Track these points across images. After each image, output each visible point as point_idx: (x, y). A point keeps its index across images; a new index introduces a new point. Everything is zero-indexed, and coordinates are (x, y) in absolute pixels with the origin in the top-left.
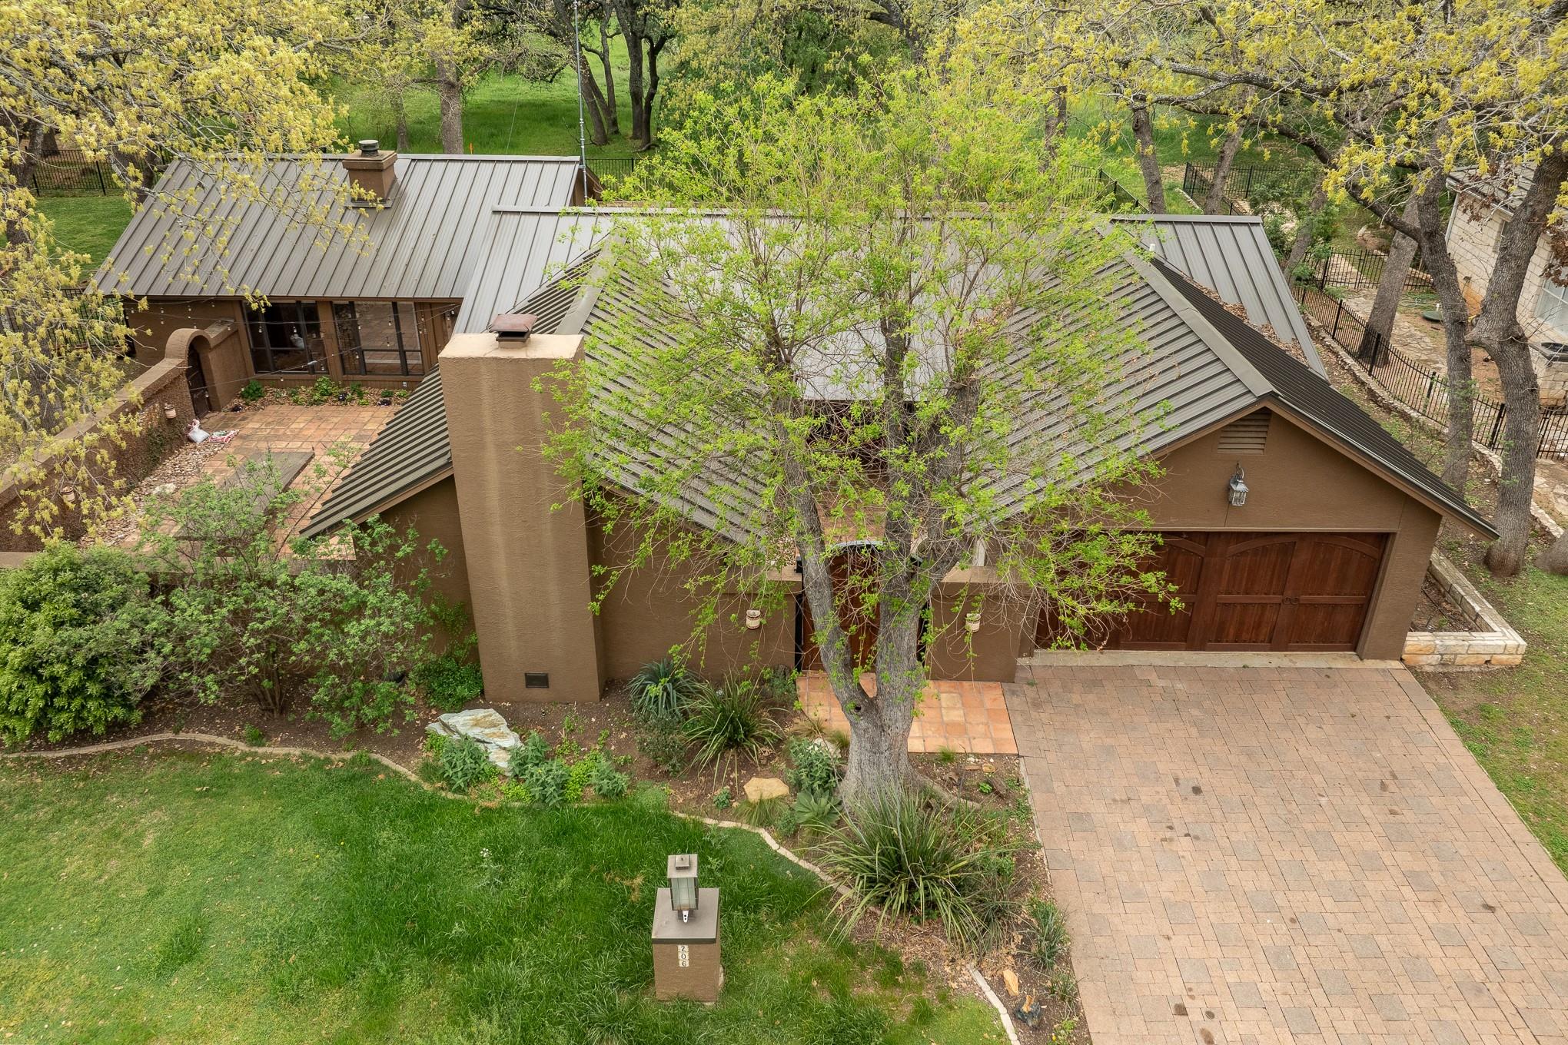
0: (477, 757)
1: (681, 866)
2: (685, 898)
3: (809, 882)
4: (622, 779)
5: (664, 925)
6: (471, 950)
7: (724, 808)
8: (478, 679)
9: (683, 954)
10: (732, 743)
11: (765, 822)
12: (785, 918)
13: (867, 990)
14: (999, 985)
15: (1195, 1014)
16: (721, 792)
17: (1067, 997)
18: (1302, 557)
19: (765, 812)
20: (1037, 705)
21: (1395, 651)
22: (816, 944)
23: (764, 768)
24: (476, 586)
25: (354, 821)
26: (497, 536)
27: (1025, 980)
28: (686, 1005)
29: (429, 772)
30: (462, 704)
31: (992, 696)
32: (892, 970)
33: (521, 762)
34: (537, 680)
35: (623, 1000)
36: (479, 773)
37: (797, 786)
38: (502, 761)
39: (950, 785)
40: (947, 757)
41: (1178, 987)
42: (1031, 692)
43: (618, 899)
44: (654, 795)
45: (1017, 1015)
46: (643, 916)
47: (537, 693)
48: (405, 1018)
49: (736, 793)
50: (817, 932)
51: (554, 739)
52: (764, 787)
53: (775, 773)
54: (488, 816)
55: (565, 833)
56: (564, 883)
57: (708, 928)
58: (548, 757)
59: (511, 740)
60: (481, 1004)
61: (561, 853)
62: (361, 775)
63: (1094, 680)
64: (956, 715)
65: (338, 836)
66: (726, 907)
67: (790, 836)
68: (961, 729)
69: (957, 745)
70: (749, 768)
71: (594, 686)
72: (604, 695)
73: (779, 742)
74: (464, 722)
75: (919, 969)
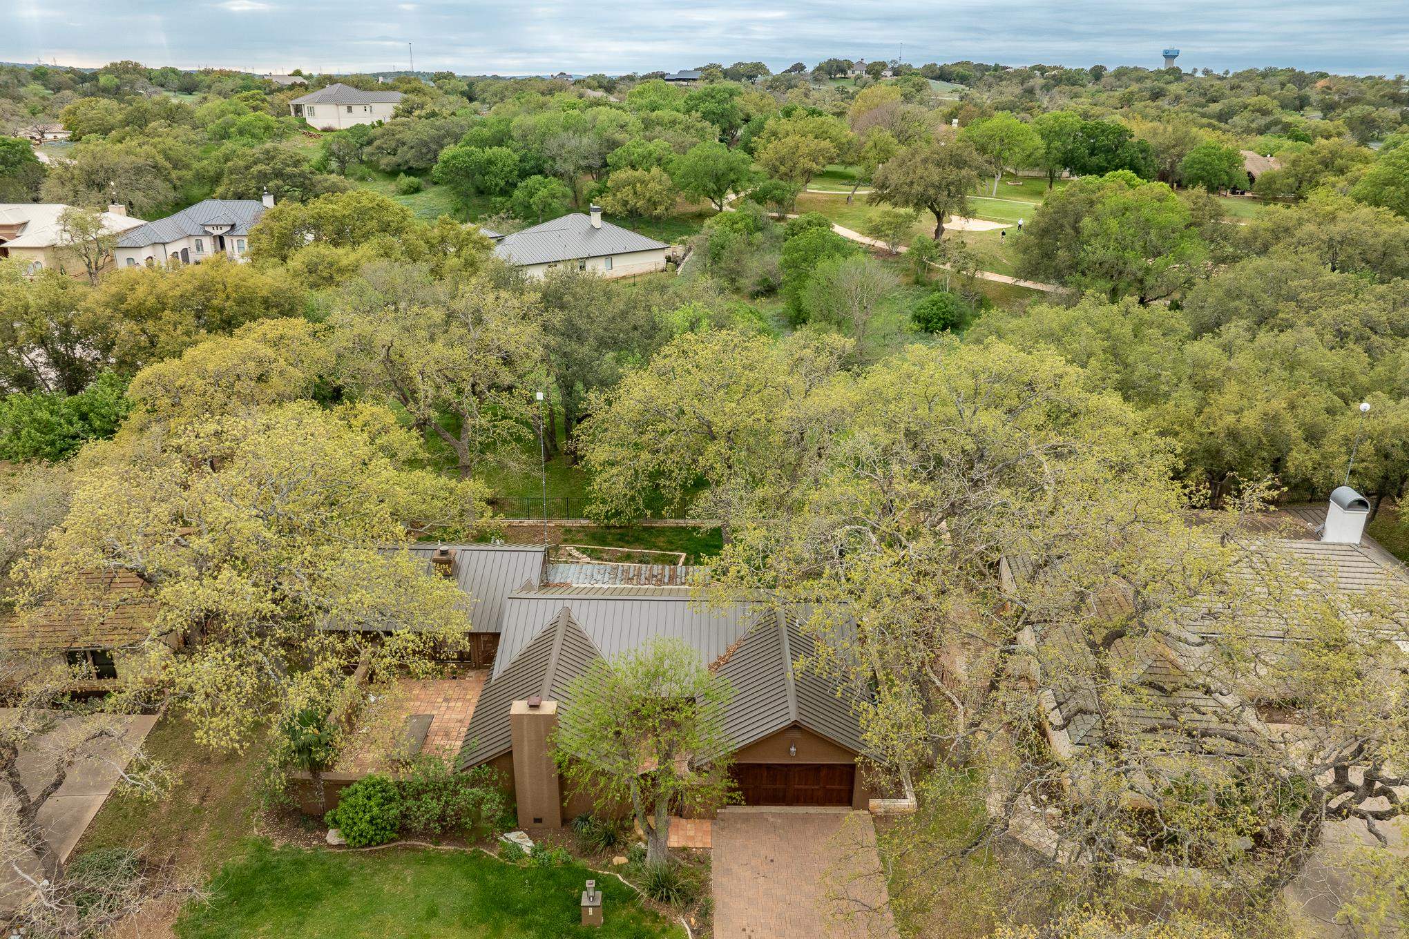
0: (520, 850)
1: (590, 883)
2: (591, 893)
3: (633, 891)
4: (570, 857)
5: (585, 902)
6: (524, 912)
7: (605, 867)
8: (516, 820)
9: (591, 910)
10: (609, 844)
11: (618, 872)
12: (623, 902)
13: (647, 923)
14: (689, 922)
15: (748, 932)
16: (604, 861)
17: (709, 926)
18: (823, 773)
19: (619, 869)
20: (723, 829)
21: (865, 807)
22: (633, 910)
23: (621, 853)
24: (517, 787)
25: (478, 873)
26: (526, 770)
27: (697, 920)
28: (591, 928)
29: (501, 855)
30: (510, 830)
31: (707, 825)
32: (656, 917)
33: (535, 853)
34: (538, 820)
35: (572, 926)
36: (521, 855)
37: (630, 859)
38: (528, 851)
39: (684, 859)
40: (685, 849)
41: (745, 923)
42: (721, 823)
43: (569, 897)
44: (582, 863)
45: (693, 931)
46: (578, 901)
47: (538, 825)
48: (506, 932)
49: (610, 862)
50: (634, 906)
51: (545, 842)
52: (620, 860)
53: (623, 855)
54: (525, 870)
55: (551, 875)
56: (552, 891)
57: (598, 903)
58: (544, 850)
59: (530, 843)
60: (529, 927)
61: (551, 882)
62: (477, 857)
63: (746, 818)
64: (691, 833)
65: (474, 878)
66: (604, 898)
67: (627, 876)
68: (692, 838)
69: (690, 845)
70: (615, 853)
71: (559, 822)
72: (562, 825)
73: (626, 844)
74: (513, 836)
75: (665, 917)
